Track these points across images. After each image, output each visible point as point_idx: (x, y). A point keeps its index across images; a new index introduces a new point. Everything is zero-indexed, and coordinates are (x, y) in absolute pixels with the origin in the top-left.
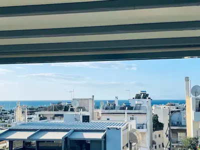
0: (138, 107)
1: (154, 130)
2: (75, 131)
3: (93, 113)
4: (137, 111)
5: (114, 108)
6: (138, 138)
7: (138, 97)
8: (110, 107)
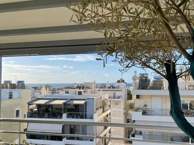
0: (118, 87)
1: (128, 100)
2: (71, 99)
3: (95, 90)
4: (117, 89)
5: (105, 87)
6: (107, 103)
7: (119, 82)
8: (103, 87)
